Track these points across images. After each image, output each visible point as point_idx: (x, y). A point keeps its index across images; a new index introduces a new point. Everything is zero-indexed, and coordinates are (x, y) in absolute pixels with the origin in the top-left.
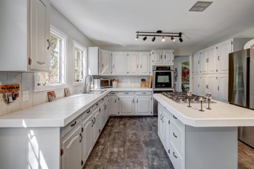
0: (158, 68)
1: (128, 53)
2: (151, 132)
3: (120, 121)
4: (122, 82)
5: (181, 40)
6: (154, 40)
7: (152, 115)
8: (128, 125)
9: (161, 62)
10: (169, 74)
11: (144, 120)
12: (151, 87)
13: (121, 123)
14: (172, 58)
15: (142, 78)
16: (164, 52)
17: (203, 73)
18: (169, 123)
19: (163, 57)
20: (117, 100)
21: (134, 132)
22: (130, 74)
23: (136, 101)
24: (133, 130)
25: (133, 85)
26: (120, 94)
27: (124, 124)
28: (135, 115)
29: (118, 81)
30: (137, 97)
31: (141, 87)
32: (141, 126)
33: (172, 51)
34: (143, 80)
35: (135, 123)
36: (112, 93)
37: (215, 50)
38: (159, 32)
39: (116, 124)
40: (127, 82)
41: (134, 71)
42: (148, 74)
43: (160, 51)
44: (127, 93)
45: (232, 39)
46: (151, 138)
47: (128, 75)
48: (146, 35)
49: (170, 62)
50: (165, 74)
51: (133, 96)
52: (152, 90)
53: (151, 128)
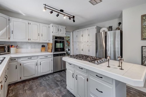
0: (56, 38)
1: (30, 22)
2: (59, 88)
3: (24, 86)
4: (22, 48)
5: (74, 21)
6: (58, 15)
7: (53, 72)
8: (35, 88)
9: (58, 33)
10: (63, 42)
11: (47, 78)
12: (52, 52)
13: (26, 88)
14: (65, 32)
15: (42, 45)
16: (60, 26)
17: (80, 42)
18: (87, 81)
19: (60, 30)
20: (18, 66)
21: (44, 93)
22: (32, 41)
23: (39, 63)
24: (42, 92)
25: (33, 50)
26: (22, 59)
27: (31, 89)
28: (38, 76)
29: (17, 47)
30: (39, 61)
31: (41, 51)
32: (48, 85)
33: (64, 27)
34: (43, 46)
35: (41, 83)
36: (12, 60)
37: (87, 31)
38: (62, 11)
39: (21, 92)
40: (27, 48)
41: (35, 38)
42: (47, 42)
43: (57, 26)
44: (30, 58)
45: (96, 26)
46: (62, 94)
47: (29, 41)
48: (53, 10)
49: (63, 34)
50: (60, 42)
51: (36, 60)
52: (52, 53)
53: (57, 84)
